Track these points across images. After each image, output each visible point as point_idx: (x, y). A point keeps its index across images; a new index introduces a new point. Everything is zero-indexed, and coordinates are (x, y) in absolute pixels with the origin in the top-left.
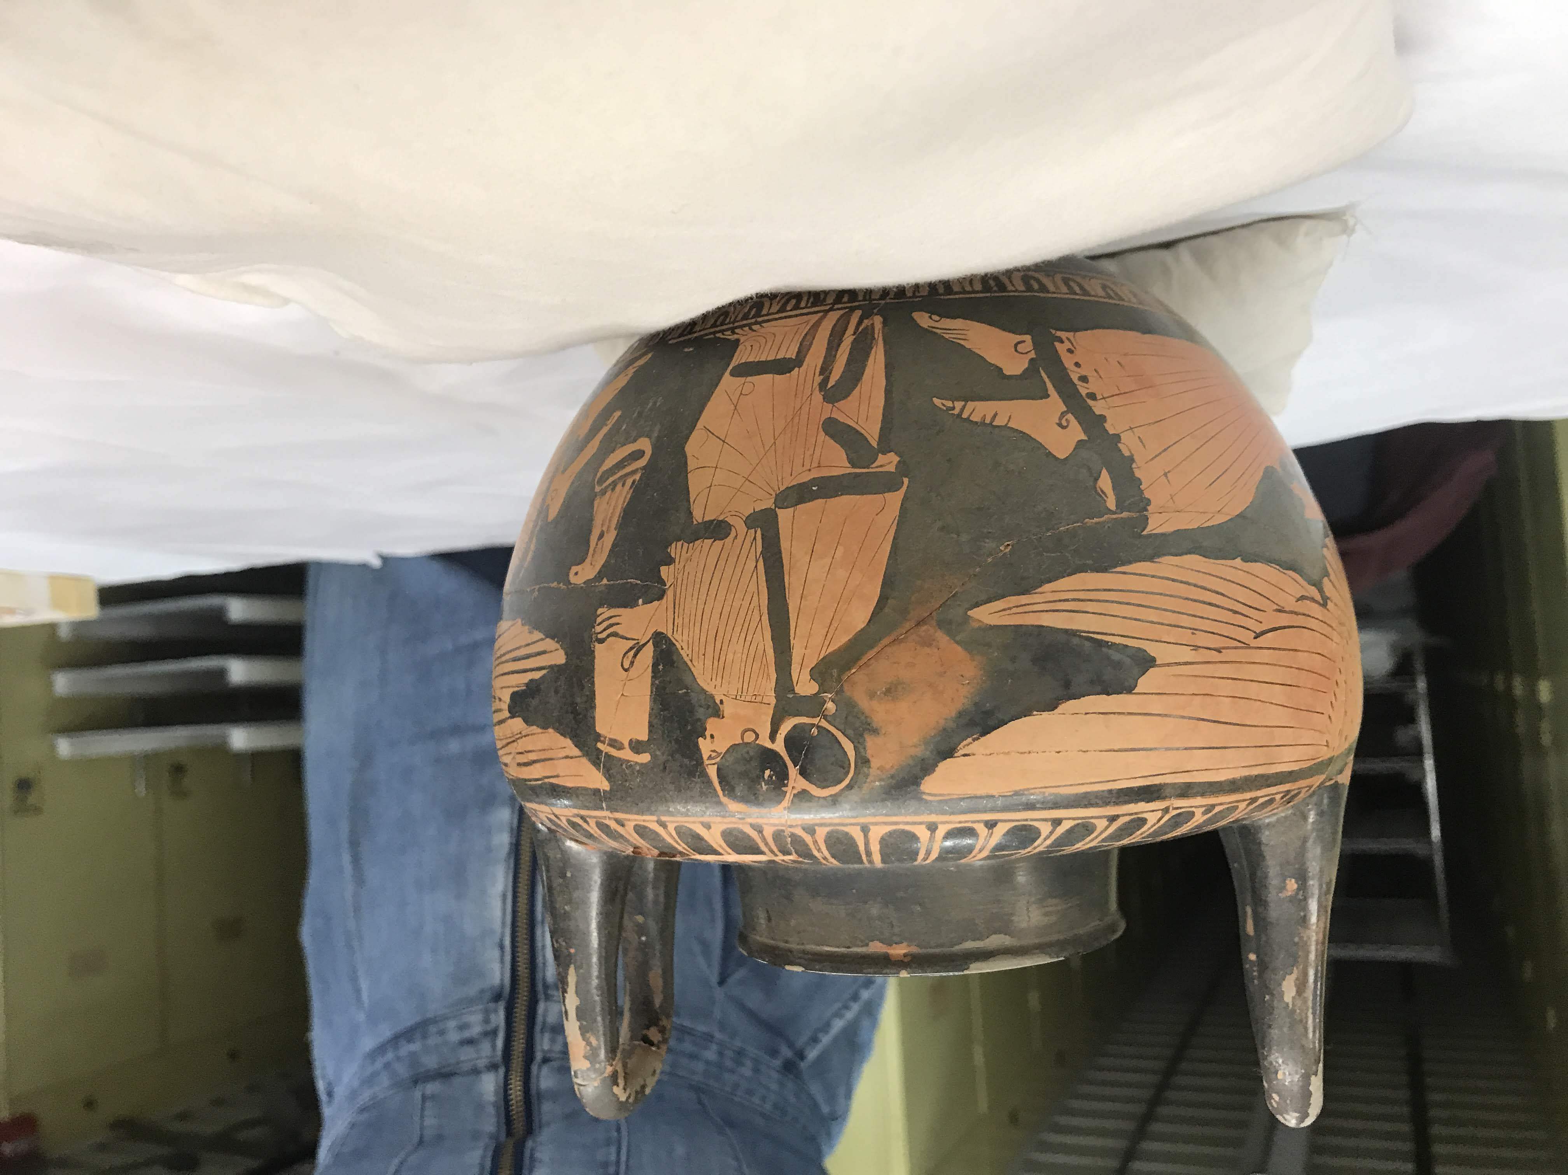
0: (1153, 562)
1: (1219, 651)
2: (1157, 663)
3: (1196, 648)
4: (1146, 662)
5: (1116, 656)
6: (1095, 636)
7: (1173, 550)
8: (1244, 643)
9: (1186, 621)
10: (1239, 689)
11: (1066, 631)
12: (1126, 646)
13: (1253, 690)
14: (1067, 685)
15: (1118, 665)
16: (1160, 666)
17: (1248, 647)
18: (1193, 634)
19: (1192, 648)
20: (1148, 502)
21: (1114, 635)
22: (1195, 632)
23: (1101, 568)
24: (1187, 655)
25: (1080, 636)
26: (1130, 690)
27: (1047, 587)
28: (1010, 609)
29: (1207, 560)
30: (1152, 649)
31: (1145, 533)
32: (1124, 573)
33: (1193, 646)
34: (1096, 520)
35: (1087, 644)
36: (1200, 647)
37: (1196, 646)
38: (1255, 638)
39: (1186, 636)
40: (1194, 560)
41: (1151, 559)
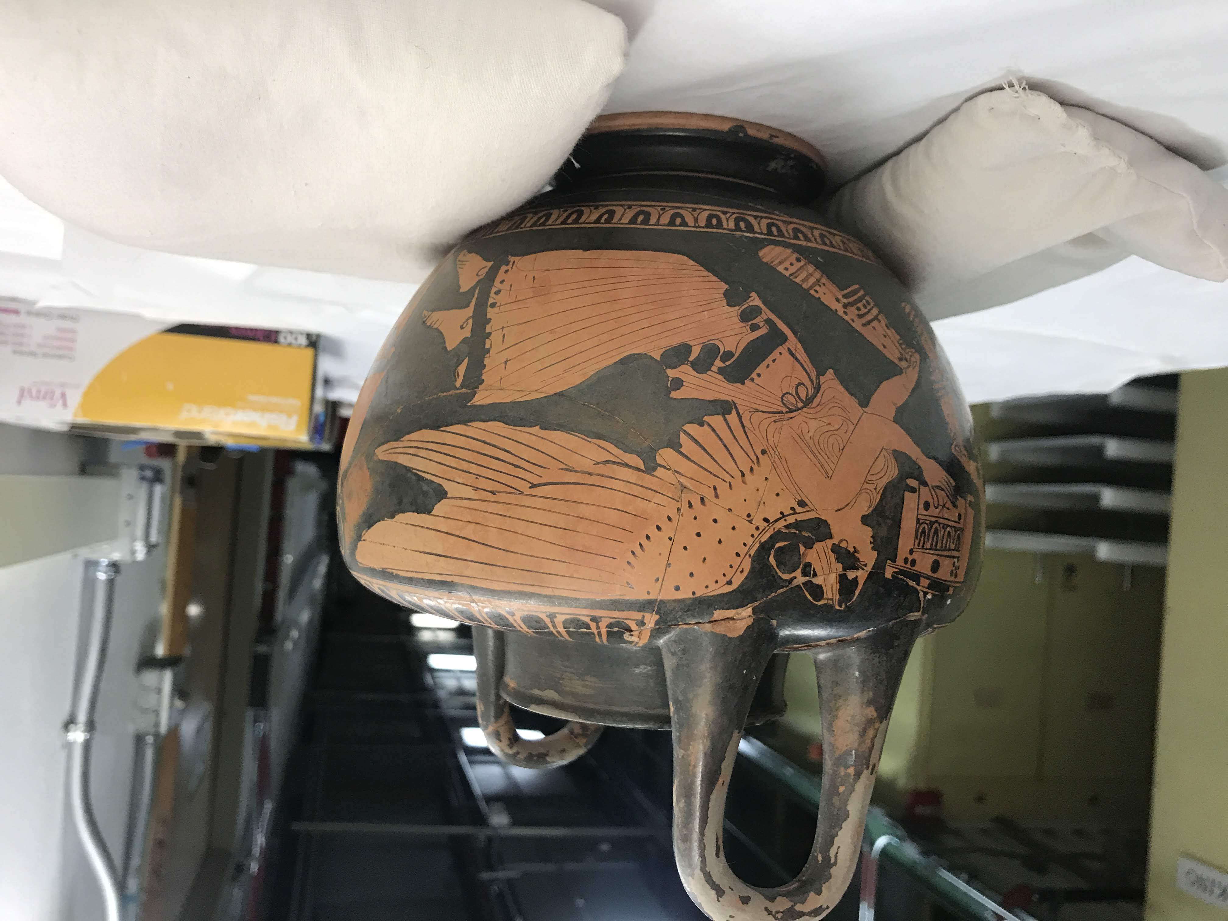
0: (465, 425)
1: (493, 493)
2: (448, 496)
3: (477, 489)
4: (441, 494)
5: (425, 488)
6: (419, 473)
7: (483, 417)
8: (520, 491)
9: (474, 469)
10: (507, 524)
11: (406, 467)
12: (433, 482)
13: (520, 527)
14: (400, 502)
15: (425, 494)
16: (449, 498)
17: (521, 493)
18: (476, 478)
19: (473, 488)
20: (483, 380)
21: (428, 473)
22: (478, 477)
23: (436, 427)
24: (469, 492)
25: (412, 472)
26: (428, 511)
27: (407, 437)
28: (389, 450)
29: (507, 426)
30: (447, 486)
31: (469, 404)
32: (445, 431)
33: (474, 487)
34: (445, 394)
35: (414, 477)
36: (479, 489)
37: (477, 488)
38: (530, 488)
39: (470, 479)
40: (497, 426)
41: (465, 422)
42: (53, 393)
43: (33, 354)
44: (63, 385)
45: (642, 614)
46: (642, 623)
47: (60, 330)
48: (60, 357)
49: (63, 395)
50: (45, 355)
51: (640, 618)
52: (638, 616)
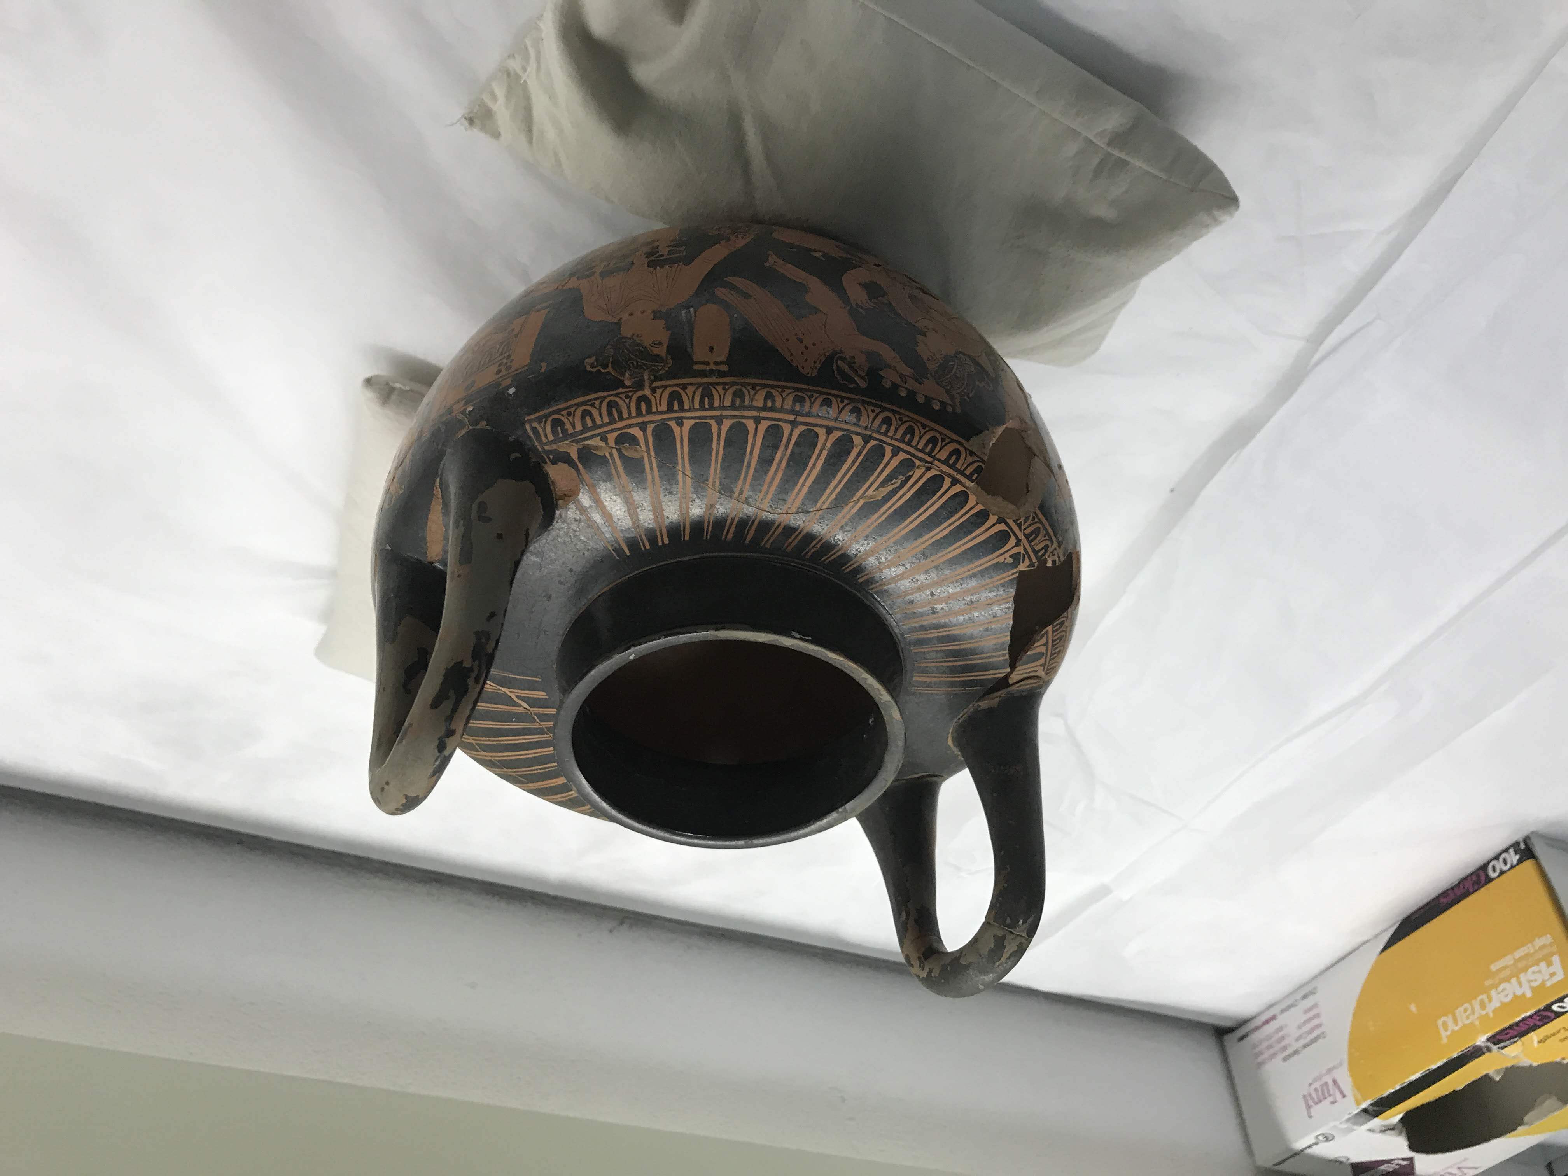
42: (1326, 1083)
43: (1296, 1052)
44: (1330, 1071)
47: (1306, 1012)
48: (1315, 1040)
49: (1335, 1082)
50: (1305, 1046)
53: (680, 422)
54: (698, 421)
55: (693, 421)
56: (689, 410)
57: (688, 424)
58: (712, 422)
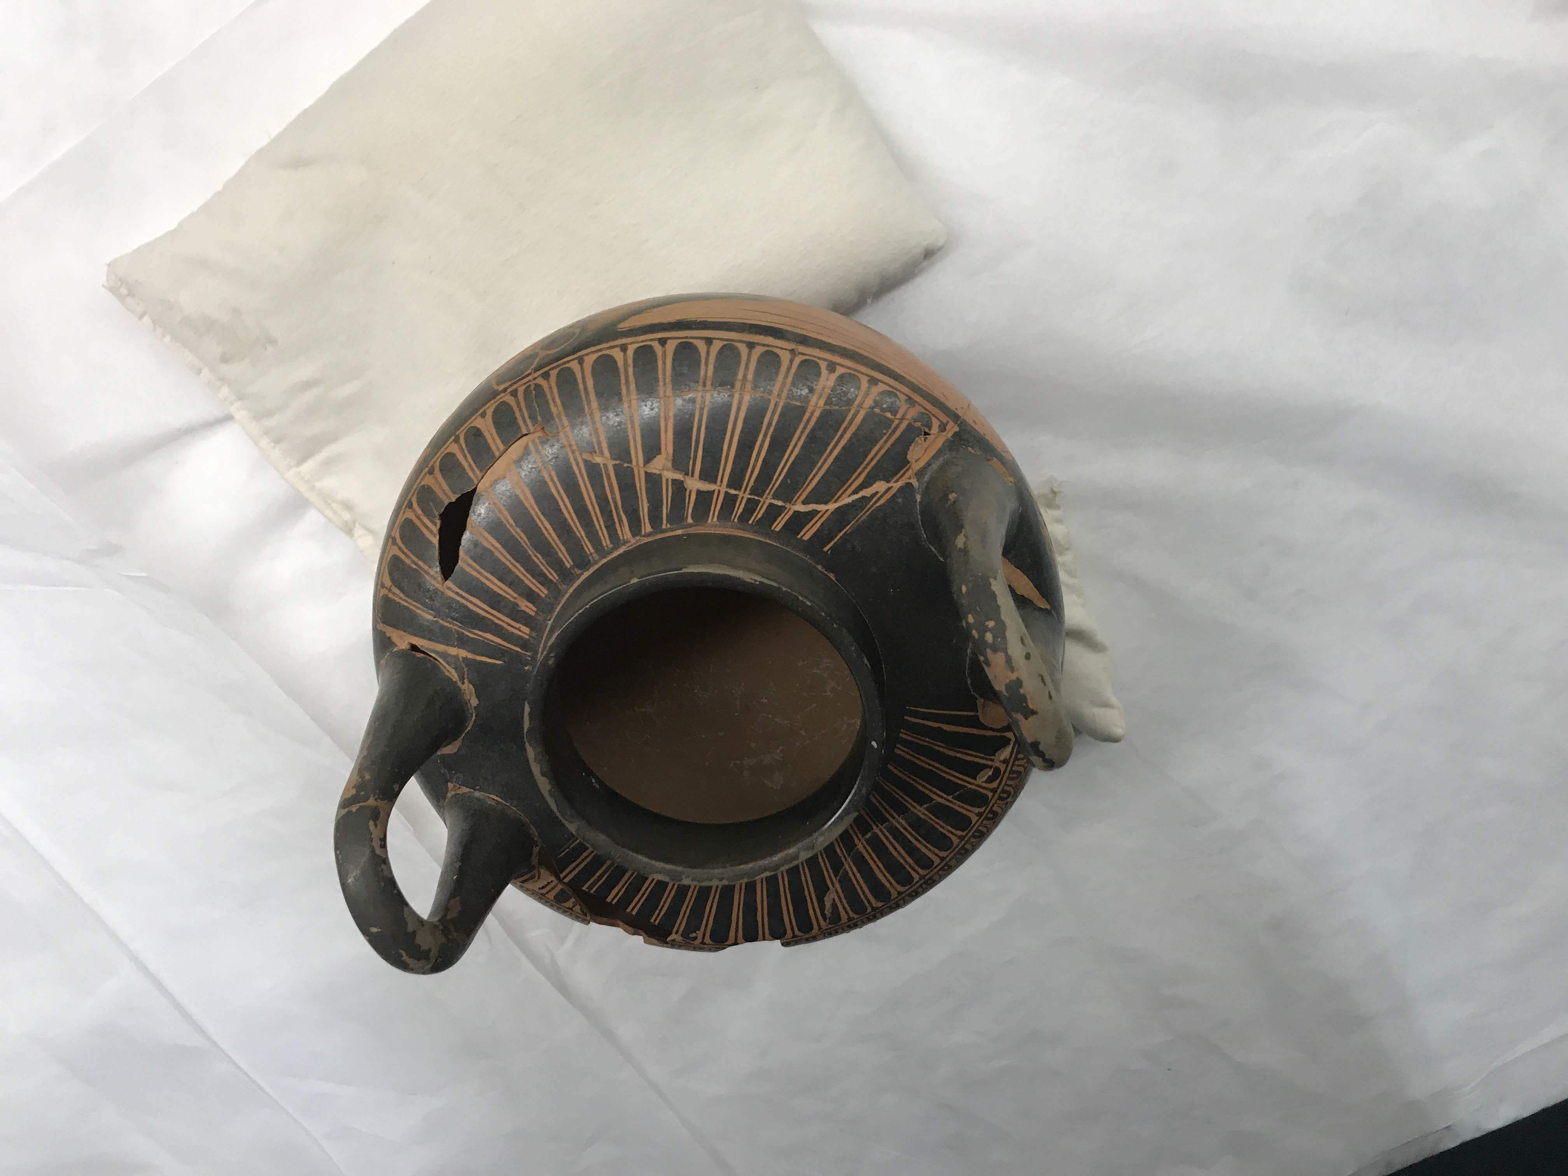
45: (948, 419)
46: (943, 428)
51: (945, 422)
52: (944, 419)
53: (980, 815)
54: (972, 824)
55: (973, 823)
56: (982, 823)
57: (974, 819)
58: (964, 834)
